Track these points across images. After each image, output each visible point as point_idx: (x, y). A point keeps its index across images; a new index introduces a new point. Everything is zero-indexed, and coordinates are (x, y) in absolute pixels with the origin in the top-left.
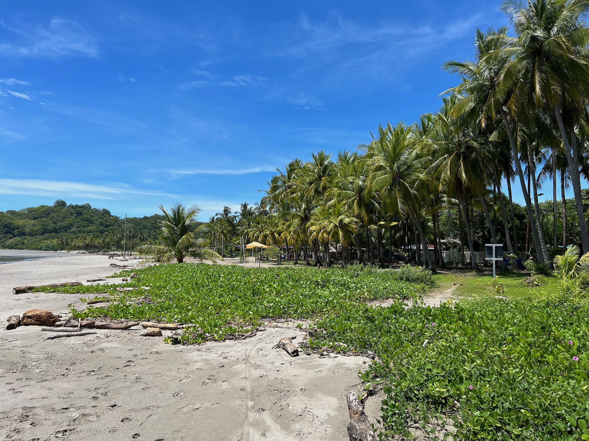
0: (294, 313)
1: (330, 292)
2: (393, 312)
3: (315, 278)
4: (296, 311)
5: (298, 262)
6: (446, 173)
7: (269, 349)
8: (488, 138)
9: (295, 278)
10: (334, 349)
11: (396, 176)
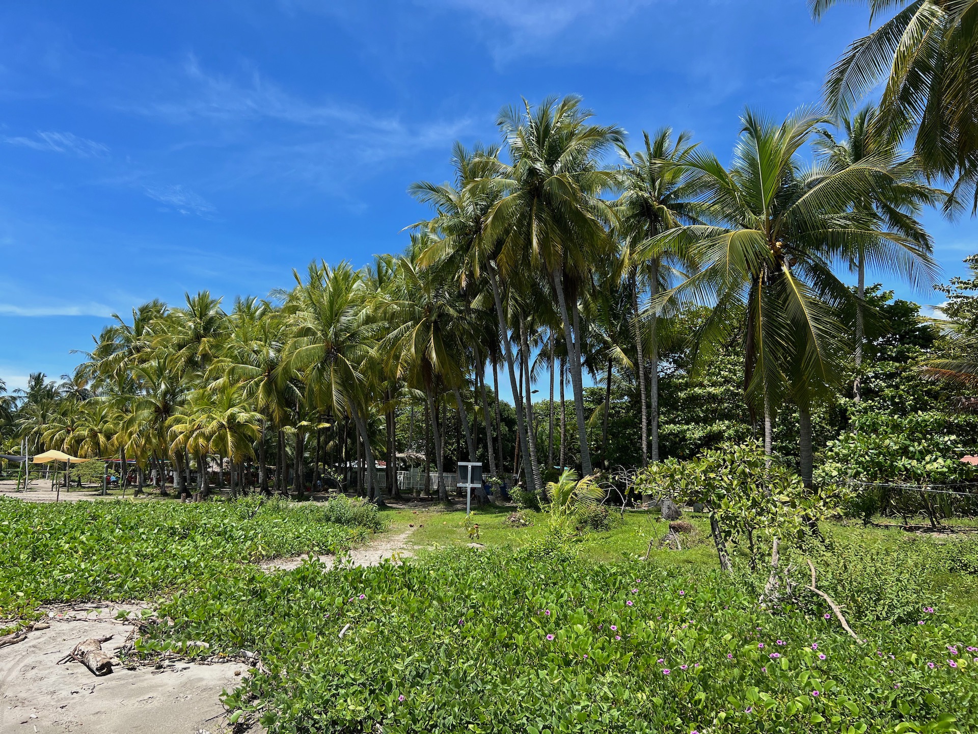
0: (116, 591)
1: (196, 547)
2: (299, 579)
3: (169, 522)
4: (121, 586)
5: (144, 489)
6: (409, 350)
7: (50, 664)
8: (470, 302)
9: (130, 523)
10: (183, 654)
11: (332, 348)
